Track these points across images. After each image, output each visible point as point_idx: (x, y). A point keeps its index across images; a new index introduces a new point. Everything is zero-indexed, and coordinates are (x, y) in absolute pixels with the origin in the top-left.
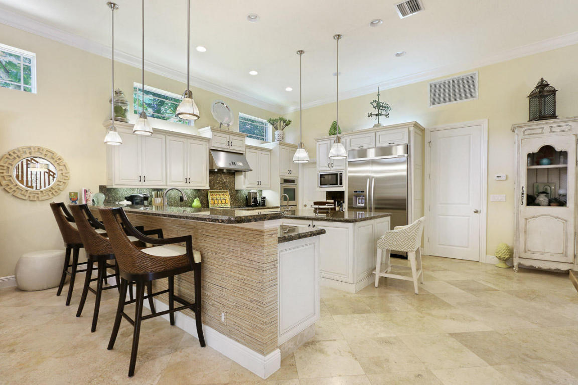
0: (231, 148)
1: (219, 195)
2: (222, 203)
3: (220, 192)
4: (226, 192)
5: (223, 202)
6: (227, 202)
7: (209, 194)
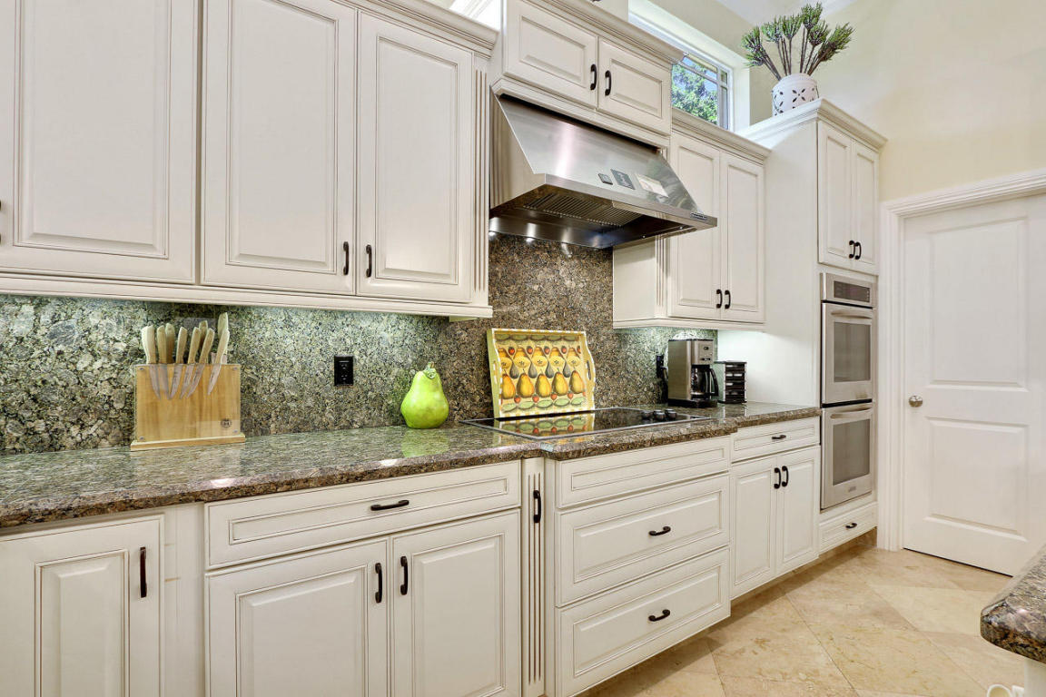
0: (608, 104)
1: (545, 352)
2: (555, 392)
3: (546, 338)
4: (576, 339)
5: (562, 385)
6: (577, 386)
7: (493, 346)
